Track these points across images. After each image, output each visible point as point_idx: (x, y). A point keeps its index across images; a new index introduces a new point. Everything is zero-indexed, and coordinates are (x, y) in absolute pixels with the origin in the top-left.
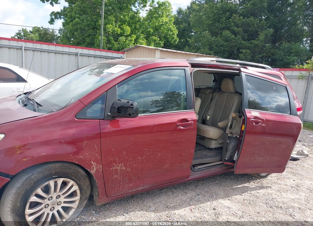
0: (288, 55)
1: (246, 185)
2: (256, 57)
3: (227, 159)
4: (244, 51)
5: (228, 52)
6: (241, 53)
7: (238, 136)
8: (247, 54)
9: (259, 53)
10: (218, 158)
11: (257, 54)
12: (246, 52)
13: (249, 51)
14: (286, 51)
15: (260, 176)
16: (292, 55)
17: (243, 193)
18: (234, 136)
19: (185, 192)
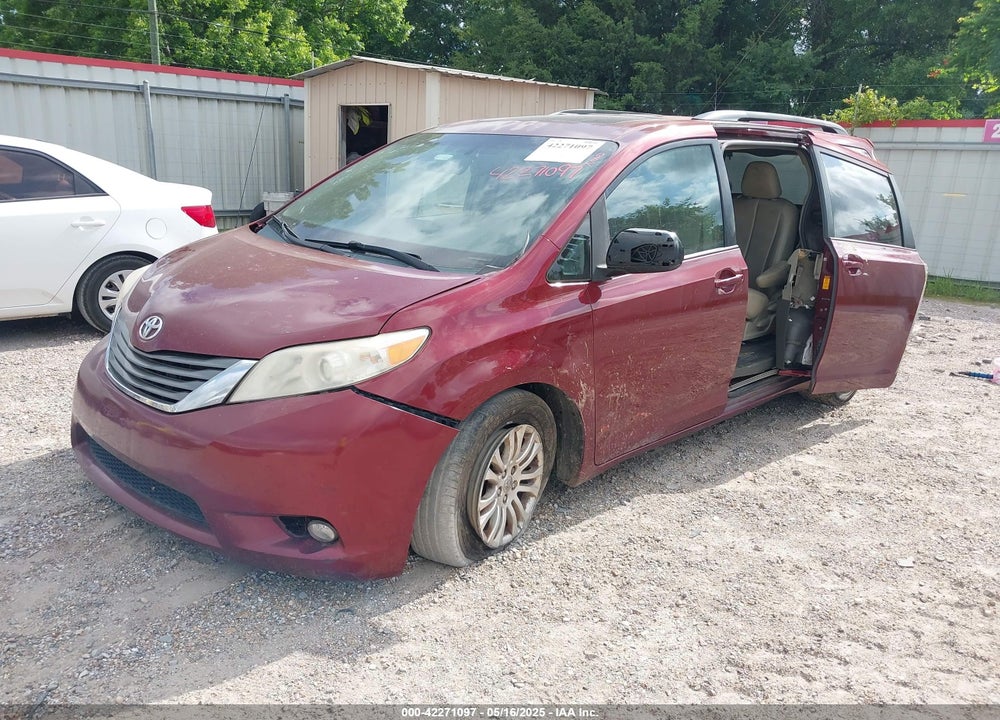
0: (764, 78)
1: (819, 421)
2: (680, 84)
3: (789, 362)
4: (645, 66)
5: (594, 72)
6: (635, 73)
7: (807, 307)
8: (654, 76)
9: (688, 74)
10: (766, 362)
11: (680, 76)
12: (652, 70)
13: (657, 66)
14: (759, 64)
15: (838, 399)
16: (776, 77)
17: (826, 438)
18: (796, 307)
19: (707, 449)
